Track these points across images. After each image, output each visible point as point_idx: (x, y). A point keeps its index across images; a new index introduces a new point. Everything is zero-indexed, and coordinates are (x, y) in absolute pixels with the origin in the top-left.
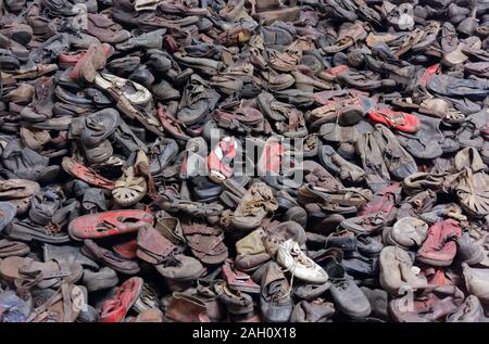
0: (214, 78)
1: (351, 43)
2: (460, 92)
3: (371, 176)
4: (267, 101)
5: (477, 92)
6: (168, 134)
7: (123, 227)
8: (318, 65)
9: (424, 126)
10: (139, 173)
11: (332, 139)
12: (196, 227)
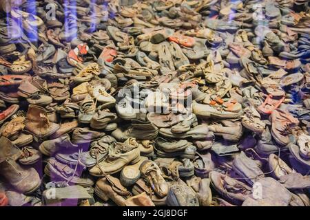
0: (84, 17)
1: (171, 5)
2: (223, 28)
3: (163, 67)
4: (113, 31)
5: (233, 28)
6: (50, 42)
7: (13, 82)
8: (150, 16)
9: (197, 43)
10: (28, 58)
11: (146, 50)
12: (55, 84)
